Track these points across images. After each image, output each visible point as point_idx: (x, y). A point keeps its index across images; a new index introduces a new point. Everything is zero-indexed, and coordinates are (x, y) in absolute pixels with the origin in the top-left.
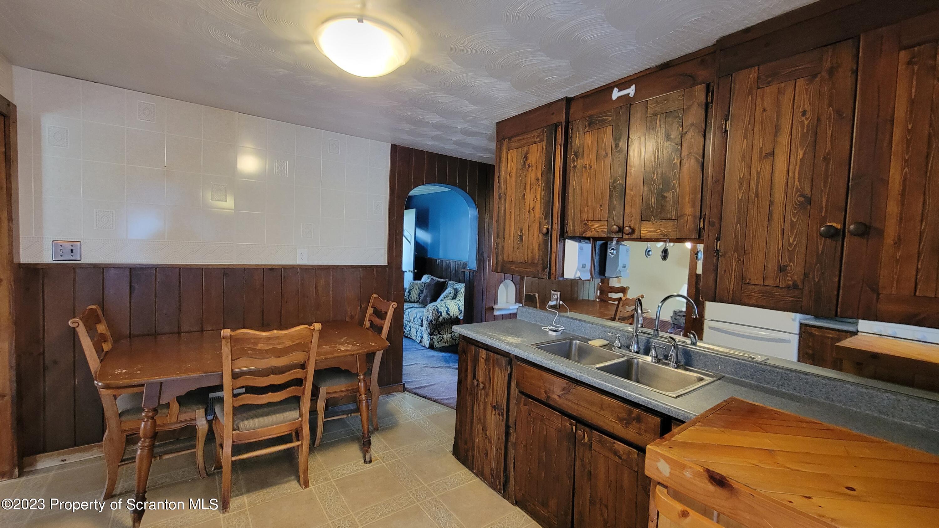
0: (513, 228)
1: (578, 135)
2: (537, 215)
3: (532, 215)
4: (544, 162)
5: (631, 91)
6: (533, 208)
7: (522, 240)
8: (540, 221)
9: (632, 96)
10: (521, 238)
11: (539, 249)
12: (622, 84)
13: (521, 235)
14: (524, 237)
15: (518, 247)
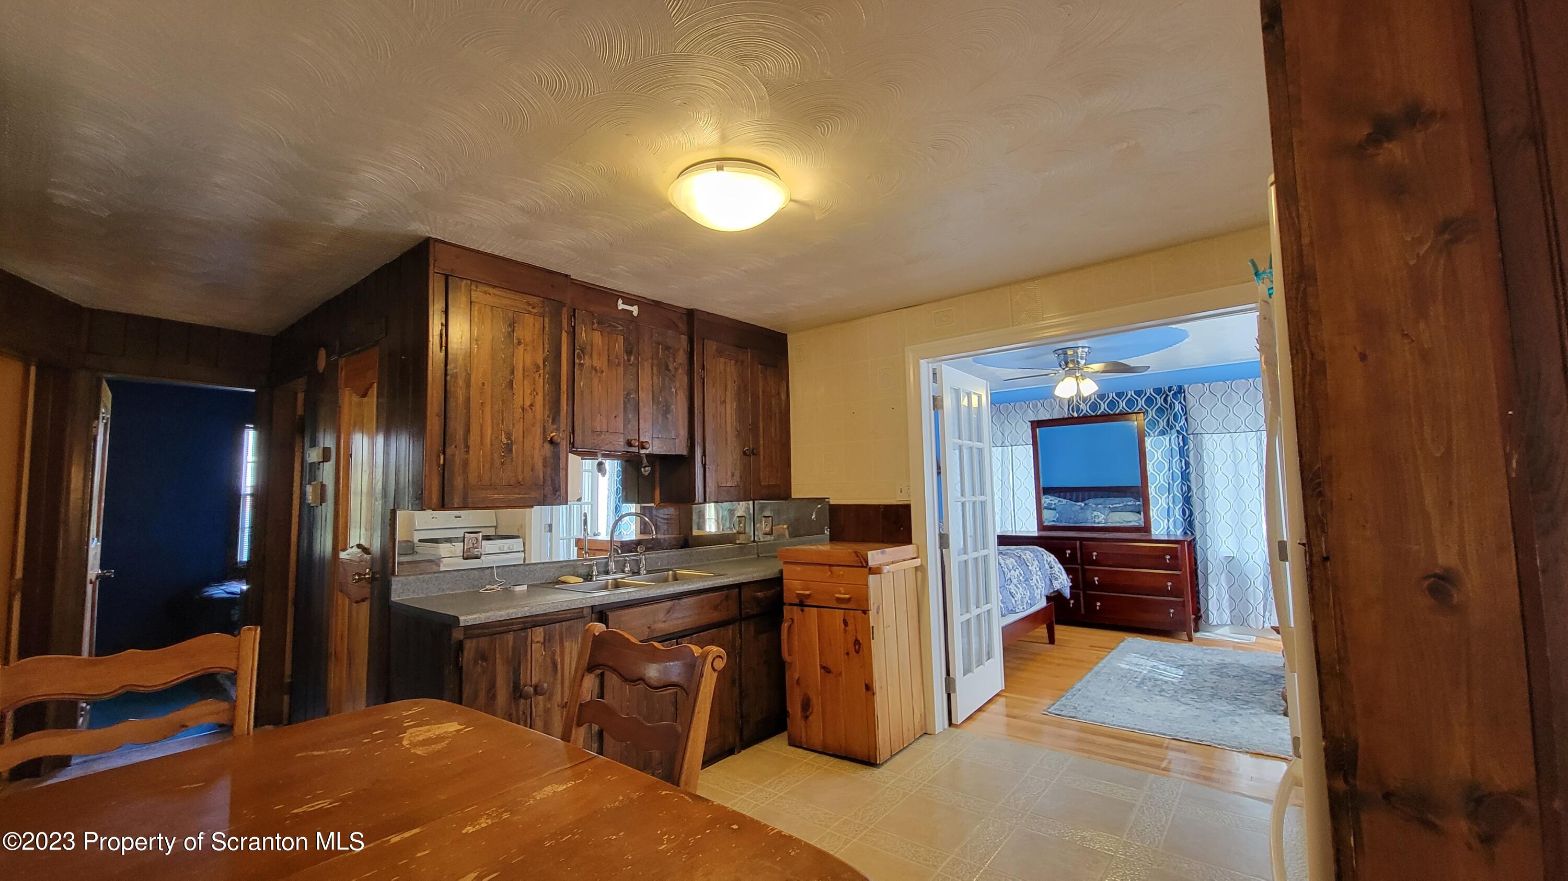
0: (489, 431)
1: (584, 329)
2: (539, 416)
3: (529, 415)
4: (546, 346)
5: (635, 310)
6: (531, 405)
7: (511, 450)
8: (544, 426)
9: (636, 315)
10: (509, 448)
11: (545, 466)
12: (629, 300)
13: (508, 444)
14: (514, 447)
15: (502, 463)
